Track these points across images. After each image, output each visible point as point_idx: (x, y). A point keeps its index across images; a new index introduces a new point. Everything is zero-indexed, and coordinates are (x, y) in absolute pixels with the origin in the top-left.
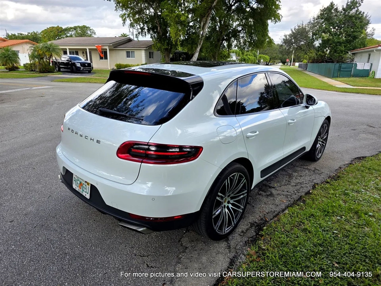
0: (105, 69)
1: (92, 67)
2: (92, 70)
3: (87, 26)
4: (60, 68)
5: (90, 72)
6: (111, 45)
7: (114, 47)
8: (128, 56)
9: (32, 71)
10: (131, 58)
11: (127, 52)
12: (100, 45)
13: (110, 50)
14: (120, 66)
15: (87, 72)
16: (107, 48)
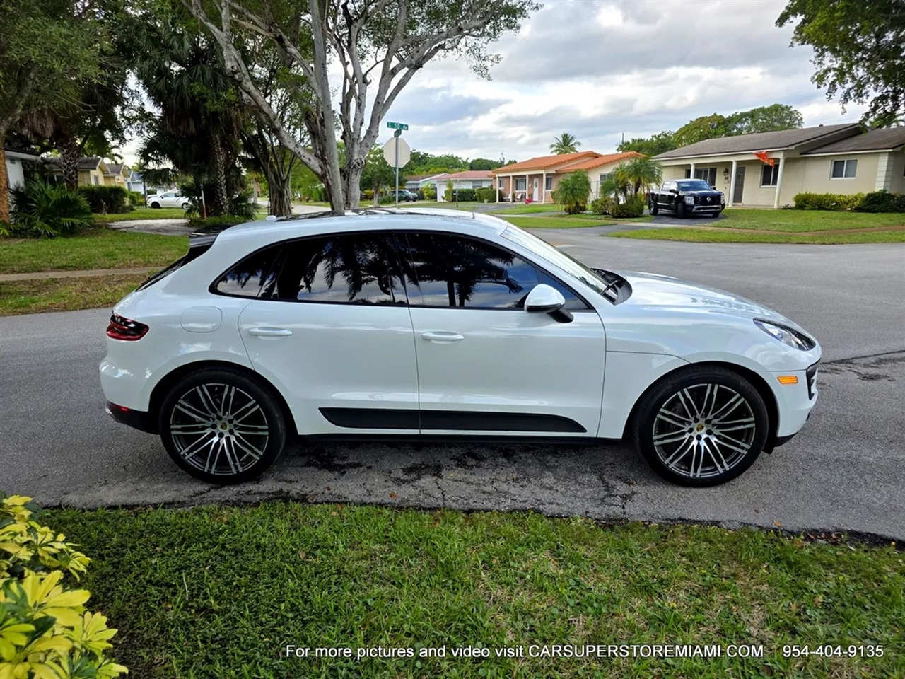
0: (762, 208)
1: (724, 205)
2: (720, 212)
3: (784, 105)
4: (657, 207)
5: (716, 215)
6: (793, 148)
7: (801, 154)
8: (837, 172)
9: (605, 213)
10: (843, 178)
11: (836, 162)
12: (765, 151)
13: (787, 161)
14: (805, 201)
15: (711, 215)
16: (780, 156)
